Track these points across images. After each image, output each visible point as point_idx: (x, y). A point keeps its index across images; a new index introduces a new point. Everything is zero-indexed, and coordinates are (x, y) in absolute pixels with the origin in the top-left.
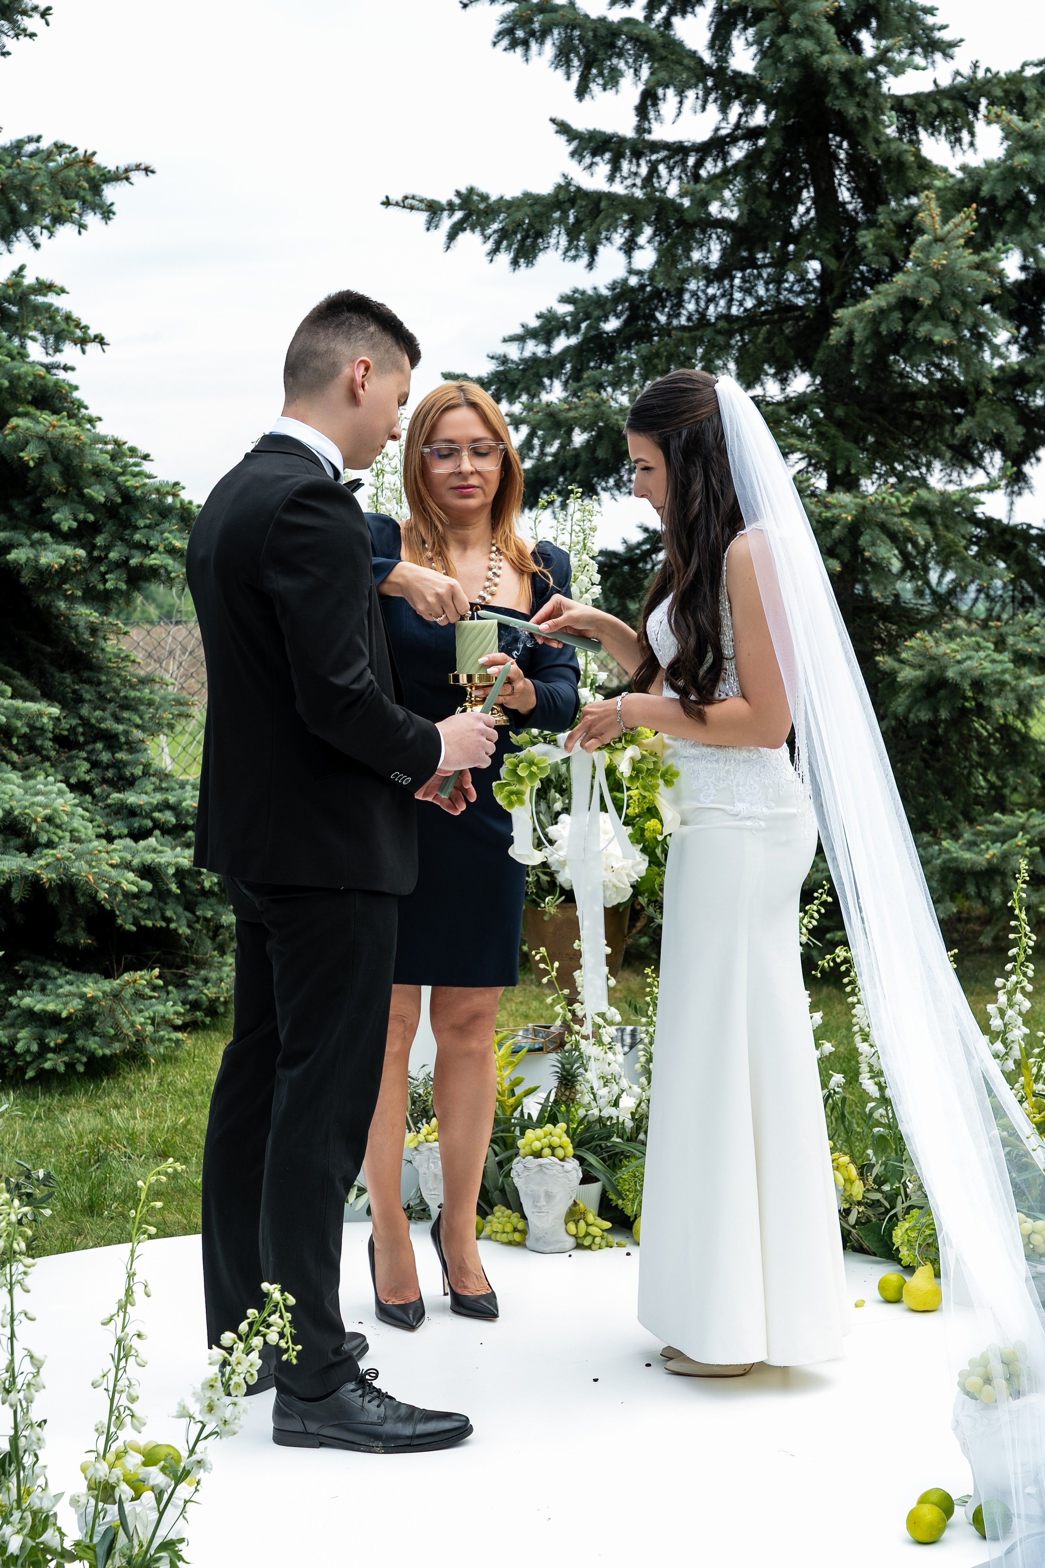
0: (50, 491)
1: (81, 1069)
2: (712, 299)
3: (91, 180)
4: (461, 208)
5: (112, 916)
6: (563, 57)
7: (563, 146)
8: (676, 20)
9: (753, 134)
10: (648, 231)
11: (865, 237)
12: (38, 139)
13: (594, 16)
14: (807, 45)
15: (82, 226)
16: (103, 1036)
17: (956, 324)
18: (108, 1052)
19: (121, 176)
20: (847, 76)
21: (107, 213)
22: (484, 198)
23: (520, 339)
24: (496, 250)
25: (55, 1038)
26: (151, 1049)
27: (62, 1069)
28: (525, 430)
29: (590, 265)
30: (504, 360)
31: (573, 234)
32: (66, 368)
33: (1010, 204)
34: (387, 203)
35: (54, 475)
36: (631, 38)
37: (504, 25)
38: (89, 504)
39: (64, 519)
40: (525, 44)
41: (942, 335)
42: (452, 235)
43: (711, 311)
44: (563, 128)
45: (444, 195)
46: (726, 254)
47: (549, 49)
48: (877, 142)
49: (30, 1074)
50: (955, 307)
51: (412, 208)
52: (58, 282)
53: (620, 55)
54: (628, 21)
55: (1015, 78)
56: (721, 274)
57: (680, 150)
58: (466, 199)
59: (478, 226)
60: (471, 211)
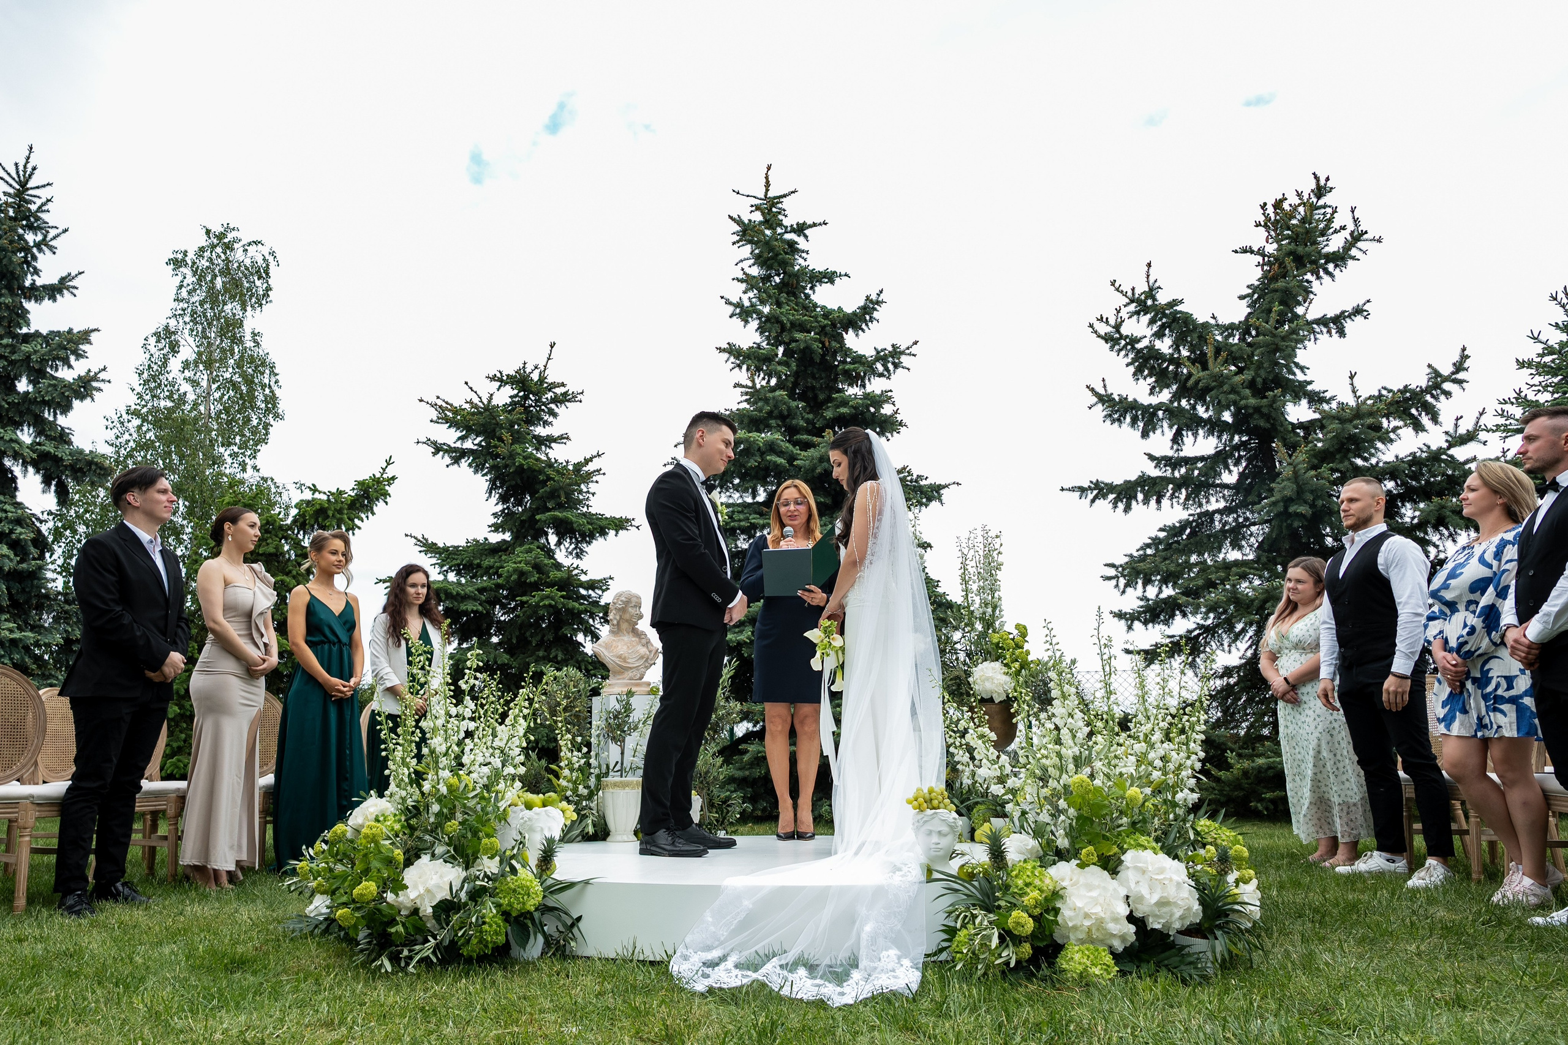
3: (933, 489)
4: (1095, 488)
6: (1134, 423)
7: (1148, 463)
10: (1183, 491)
13: (1146, 404)
15: (927, 506)
19: (947, 487)
20: (1257, 410)
21: (940, 501)
22: (1106, 484)
23: (1142, 548)
24: (1115, 507)
29: (1159, 509)
30: (1131, 556)
31: (1147, 496)
34: (1062, 489)
36: (1165, 411)
37: (1105, 413)
40: (1118, 419)
42: (1093, 501)
44: (1151, 457)
45: (1086, 485)
47: (1128, 419)
51: (1074, 491)
53: (1160, 419)
57: (1202, 459)
58: (1097, 485)
59: (1105, 496)
60: (1101, 490)
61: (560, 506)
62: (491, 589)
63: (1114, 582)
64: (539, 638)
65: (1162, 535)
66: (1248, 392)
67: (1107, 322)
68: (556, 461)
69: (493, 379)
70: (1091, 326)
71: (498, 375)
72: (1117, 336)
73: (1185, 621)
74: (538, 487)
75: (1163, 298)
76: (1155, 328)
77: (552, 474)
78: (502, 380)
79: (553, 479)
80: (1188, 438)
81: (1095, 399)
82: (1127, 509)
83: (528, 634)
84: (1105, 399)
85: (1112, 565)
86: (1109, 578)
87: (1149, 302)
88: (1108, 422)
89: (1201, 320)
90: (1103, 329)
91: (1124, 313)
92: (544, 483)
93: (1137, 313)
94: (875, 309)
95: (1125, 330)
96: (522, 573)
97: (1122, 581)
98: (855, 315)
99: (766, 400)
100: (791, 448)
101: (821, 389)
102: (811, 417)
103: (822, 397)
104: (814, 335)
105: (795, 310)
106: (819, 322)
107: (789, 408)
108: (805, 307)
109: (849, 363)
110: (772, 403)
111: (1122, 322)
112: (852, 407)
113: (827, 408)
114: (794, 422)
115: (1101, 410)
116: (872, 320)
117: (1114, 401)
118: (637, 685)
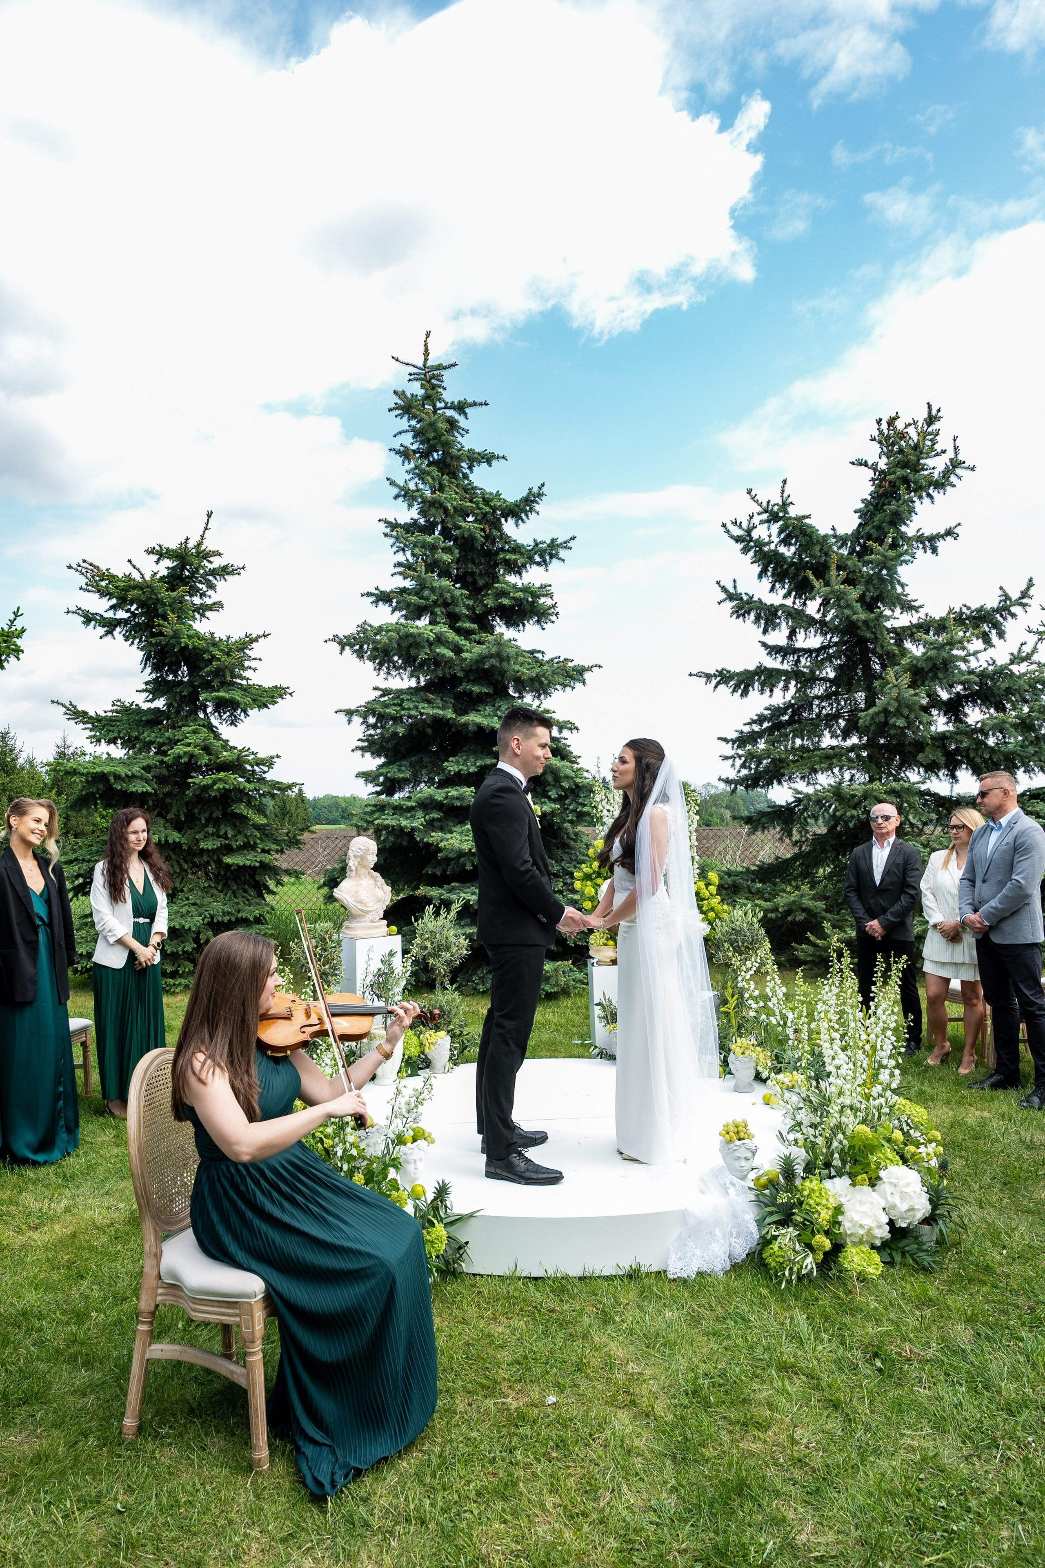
0: (549, 784)
2: (824, 707)
3: (577, 671)
4: (720, 675)
5: (566, 940)
6: (757, 620)
7: (763, 652)
8: (808, 602)
9: (836, 644)
10: (793, 683)
11: (877, 683)
12: (560, 657)
13: (768, 603)
14: (847, 612)
15: (573, 688)
17: (907, 717)
19: (590, 669)
20: (865, 622)
21: (584, 683)
22: (729, 672)
23: (749, 724)
24: (734, 691)
26: (572, 991)
28: (743, 759)
29: (771, 696)
30: (741, 732)
31: (763, 685)
32: (567, 739)
33: (931, 670)
34: (691, 675)
35: (550, 778)
37: (733, 609)
38: (563, 788)
39: (553, 794)
40: (744, 615)
41: (901, 723)
42: (716, 687)
43: (824, 711)
44: (764, 644)
45: (713, 672)
46: (826, 690)
47: (753, 616)
48: (882, 647)
50: (906, 712)
51: (701, 676)
52: (552, 709)
53: (780, 618)
54: (782, 605)
55: (942, 619)
56: (826, 697)
57: (809, 651)
58: (721, 673)
59: (726, 683)
60: (724, 677)
61: (224, 684)
62: (156, 767)
63: (730, 761)
64: (207, 815)
65: (767, 712)
66: (859, 605)
67: (740, 525)
68: (221, 640)
69: (151, 551)
70: (724, 525)
71: (157, 548)
72: (749, 538)
73: (780, 787)
74: (202, 665)
75: (793, 512)
76: (782, 536)
77: (218, 654)
78: (161, 553)
79: (219, 660)
80: (801, 635)
81: (724, 596)
82: (745, 694)
83: (196, 811)
84: (731, 597)
85: (726, 740)
86: (726, 758)
87: (781, 514)
88: (735, 616)
89: (822, 532)
90: (736, 532)
91: (756, 520)
92: (210, 661)
93: (768, 521)
95: (755, 534)
96: (192, 756)
97: (738, 762)
98: (516, 505)
99: (433, 589)
100: (457, 638)
101: (481, 574)
102: (471, 603)
103: (481, 583)
104: (475, 521)
105: (456, 493)
106: (480, 509)
107: (453, 597)
108: (466, 490)
109: (508, 551)
110: (438, 592)
111: (754, 527)
112: (513, 598)
113: (486, 595)
114: (457, 610)
115: (729, 605)
116: (531, 510)
117: (741, 599)
118: (377, 927)
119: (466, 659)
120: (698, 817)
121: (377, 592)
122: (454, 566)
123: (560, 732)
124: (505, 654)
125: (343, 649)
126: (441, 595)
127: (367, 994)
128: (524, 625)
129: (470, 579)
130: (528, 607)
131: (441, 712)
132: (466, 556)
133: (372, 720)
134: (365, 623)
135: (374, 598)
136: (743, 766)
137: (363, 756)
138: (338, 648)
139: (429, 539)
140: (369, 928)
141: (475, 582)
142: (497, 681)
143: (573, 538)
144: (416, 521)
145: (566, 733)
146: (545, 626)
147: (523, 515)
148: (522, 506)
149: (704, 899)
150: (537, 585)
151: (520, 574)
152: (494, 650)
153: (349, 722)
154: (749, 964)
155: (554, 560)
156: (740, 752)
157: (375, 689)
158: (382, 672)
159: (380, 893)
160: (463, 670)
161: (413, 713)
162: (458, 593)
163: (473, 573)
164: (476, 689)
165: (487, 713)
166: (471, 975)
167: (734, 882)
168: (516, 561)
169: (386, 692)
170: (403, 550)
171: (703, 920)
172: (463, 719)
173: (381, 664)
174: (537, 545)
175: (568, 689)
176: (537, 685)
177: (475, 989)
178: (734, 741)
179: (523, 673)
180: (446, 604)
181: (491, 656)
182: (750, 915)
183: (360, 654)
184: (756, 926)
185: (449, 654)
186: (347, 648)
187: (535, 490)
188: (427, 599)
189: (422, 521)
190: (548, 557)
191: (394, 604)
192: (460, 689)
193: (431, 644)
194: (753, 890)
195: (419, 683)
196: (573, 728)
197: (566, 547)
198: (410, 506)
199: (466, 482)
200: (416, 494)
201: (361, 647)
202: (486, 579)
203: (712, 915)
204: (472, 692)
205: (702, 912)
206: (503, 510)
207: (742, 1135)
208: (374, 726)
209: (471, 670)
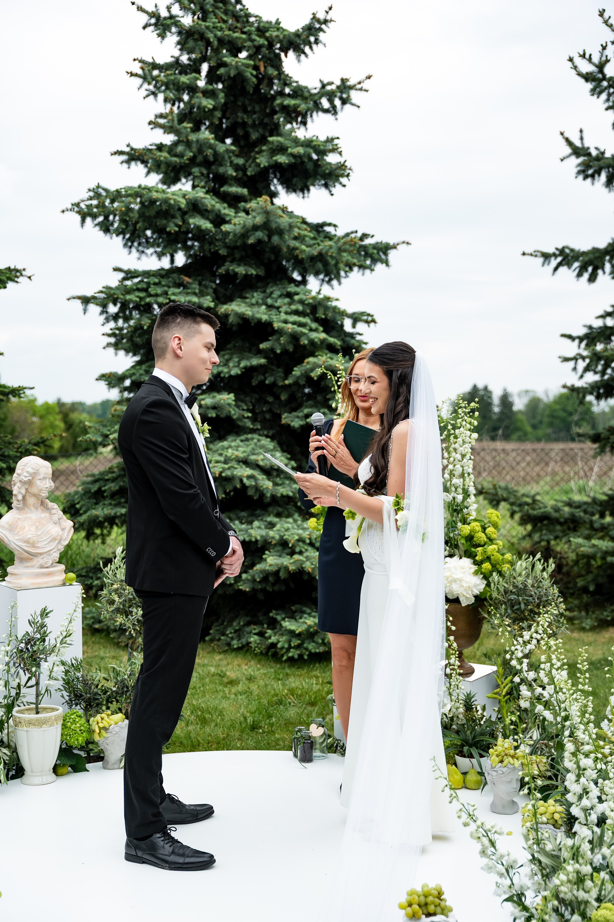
1: (306, 657)
3: (379, 249)
4: (560, 255)
12: (356, 232)
15: (372, 270)
16: (317, 643)
18: (317, 651)
19: (394, 247)
21: (386, 265)
22: (572, 250)
23: (601, 317)
24: (580, 275)
25: (295, 642)
27: (296, 657)
28: (587, 361)
30: (590, 327)
32: (361, 334)
34: (524, 254)
37: (579, 168)
40: (591, 176)
42: (556, 269)
45: (551, 250)
47: (603, 177)
49: (285, 658)
51: (536, 256)
58: (562, 251)
59: (569, 265)
60: (565, 257)
63: (572, 364)
67: (590, 60)
70: (571, 60)
72: (600, 76)
81: (568, 150)
82: (592, 279)
84: (577, 152)
85: (571, 337)
86: (566, 360)
88: (581, 177)
94: (321, 30)
95: (609, 70)
97: (582, 365)
98: (297, 35)
99: (188, 144)
100: (218, 206)
101: (254, 125)
102: (241, 161)
103: (254, 136)
104: (249, 57)
105: (225, 22)
106: (253, 41)
107: (216, 154)
108: (236, 17)
109: (289, 95)
110: (195, 148)
111: (607, 61)
112: (292, 155)
113: (261, 152)
114: (221, 170)
115: (574, 162)
116: (317, 42)
117: (589, 154)
118: (49, 574)
119: (227, 233)
120: (475, 435)
121: (127, 149)
122: (218, 114)
123: (354, 326)
124: (274, 226)
125: (83, 221)
126: (200, 151)
127: (11, 664)
128: (309, 190)
129: (240, 132)
130: (310, 166)
131: (195, 299)
132: (235, 101)
133: (113, 309)
134: (98, 187)
135: (125, 157)
136: (587, 369)
137: (116, 354)
138: (78, 218)
139: (184, 79)
140: (38, 575)
141: (247, 135)
142: (269, 259)
143: (369, 77)
144: (177, 59)
145: (361, 327)
146: (334, 190)
147: (307, 49)
148: (303, 37)
149: (480, 546)
150: (323, 138)
151: (304, 123)
152: (259, 220)
153: (85, 311)
154: (527, 635)
155: (347, 107)
156: (585, 353)
157: (116, 269)
158: (134, 250)
159: (55, 530)
160: (226, 246)
161: (161, 300)
162: (221, 148)
163: (244, 124)
164: (241, 270)
165: (254, 301)
166: (226, 628)
167: (573, 515)
168: (296, 107)
169: (130, 274)
170: (154, 94)
171: (476, 573)
172: (223, 309)
173: (131, 240)
174: (324, 86)
175: (368, 272)
176: (320, 265)
177: (229, 644)
178: (581, 339)
179: (303, 251)
180: (207, 163)
181: (255, 228)
182: (539, 566)
183: (106, 228)
184: (547, 583)
185: (206, 225)
186: (89, 220)
187: (321, 16)
188: (181, 156)
189: (184, 59)
190: (337, 102)
191: (149, 165)
192: (222, 270)
193: (184, 213)
194: (596, 525)
195: (172, 261)
196: (370, 320)
197: (361, 89)
198: (162, 36)
199: (239, 7)
200: (169, 22)
201: (106, 218)
202: (261, 131)
203: (487, 566)
204: (236, 274)
205: (475, 563)
206: (280, 42)
207: (432, 909)
208: (116, 318)
209: (236, 248)
